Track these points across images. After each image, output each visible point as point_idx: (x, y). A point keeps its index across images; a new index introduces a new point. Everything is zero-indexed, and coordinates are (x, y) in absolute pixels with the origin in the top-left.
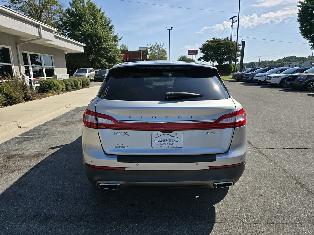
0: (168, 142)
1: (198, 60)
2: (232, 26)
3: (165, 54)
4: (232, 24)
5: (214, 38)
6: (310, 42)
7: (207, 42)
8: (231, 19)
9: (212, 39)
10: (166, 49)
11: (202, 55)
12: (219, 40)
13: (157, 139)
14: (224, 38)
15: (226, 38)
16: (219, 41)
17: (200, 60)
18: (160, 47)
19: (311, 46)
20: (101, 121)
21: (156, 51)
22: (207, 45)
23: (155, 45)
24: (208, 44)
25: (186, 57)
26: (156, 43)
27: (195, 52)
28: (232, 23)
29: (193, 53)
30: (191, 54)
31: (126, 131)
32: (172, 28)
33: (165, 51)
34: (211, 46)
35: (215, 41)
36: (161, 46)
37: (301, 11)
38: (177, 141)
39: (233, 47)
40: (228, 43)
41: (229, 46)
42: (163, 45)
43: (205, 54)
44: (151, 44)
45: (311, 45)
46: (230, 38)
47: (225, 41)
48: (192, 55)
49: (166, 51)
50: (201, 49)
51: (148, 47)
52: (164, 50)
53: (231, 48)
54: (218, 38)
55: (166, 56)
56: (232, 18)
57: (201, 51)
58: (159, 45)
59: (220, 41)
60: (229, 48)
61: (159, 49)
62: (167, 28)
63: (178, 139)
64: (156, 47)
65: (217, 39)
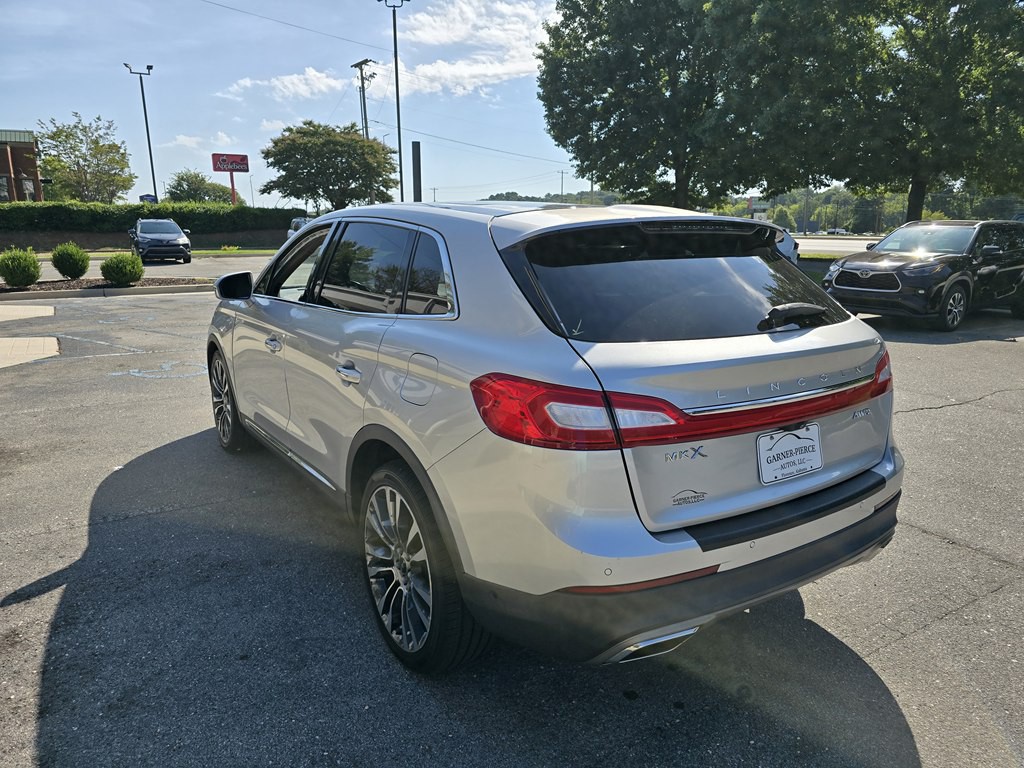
0: (795, 458)
1: (263, 192)
2: (362, 89)
3: (123, 160)
4: (363, 83)
5: (310, 123)
6: (575, 158)
7: (287, 134)
8: (356, 66)
9: (302, 125)
10: (123, 143)
11: (275, 174)
12: (328, 132)
13: (771, 454)
14: (341, 127)
15: (348, 124)
16: (329, 135)
17: (269, 193)
18: (96, 134)
19: (575, 170)
20: (628, 418)
21: (84, 150)
22: (288, 141)
23: (75, 127)
24: (293, 140)
25: (203, 179)
26: (76, 120)
27: (237, 163)
28: (363, 79)
29: (230, 167)
30: (224, 170)
31: (696, 444)
32: (150, 68)
33: (122, 151)
34: (305, 149)
35: (311, 131)
36: (101, 132)
37: (544, 73)
38: (811, 449)
39: (375, 156)
40: (357, 142)
41: (363, 154)
42: (109, 128)
43: (284, 173)
44: (52, 121)
45: (578, 166)
46: (359, 126)
47: (348, 133)
48: (229, 173)
49: (128, 152)
50: (267, 154)
51: (43, 131)
52: (114, 148)
53: (371, 160)
54: (322, 124)
55: (126, 169)
56: (359, 65)
57: (271, 160)
58: (94, 125)
59: (333, 134)
60: (365, 159)
61: (96, 142)
62: (130, 65)
63: (810, 443)
64: (79, 134)
65: (319, 126)
